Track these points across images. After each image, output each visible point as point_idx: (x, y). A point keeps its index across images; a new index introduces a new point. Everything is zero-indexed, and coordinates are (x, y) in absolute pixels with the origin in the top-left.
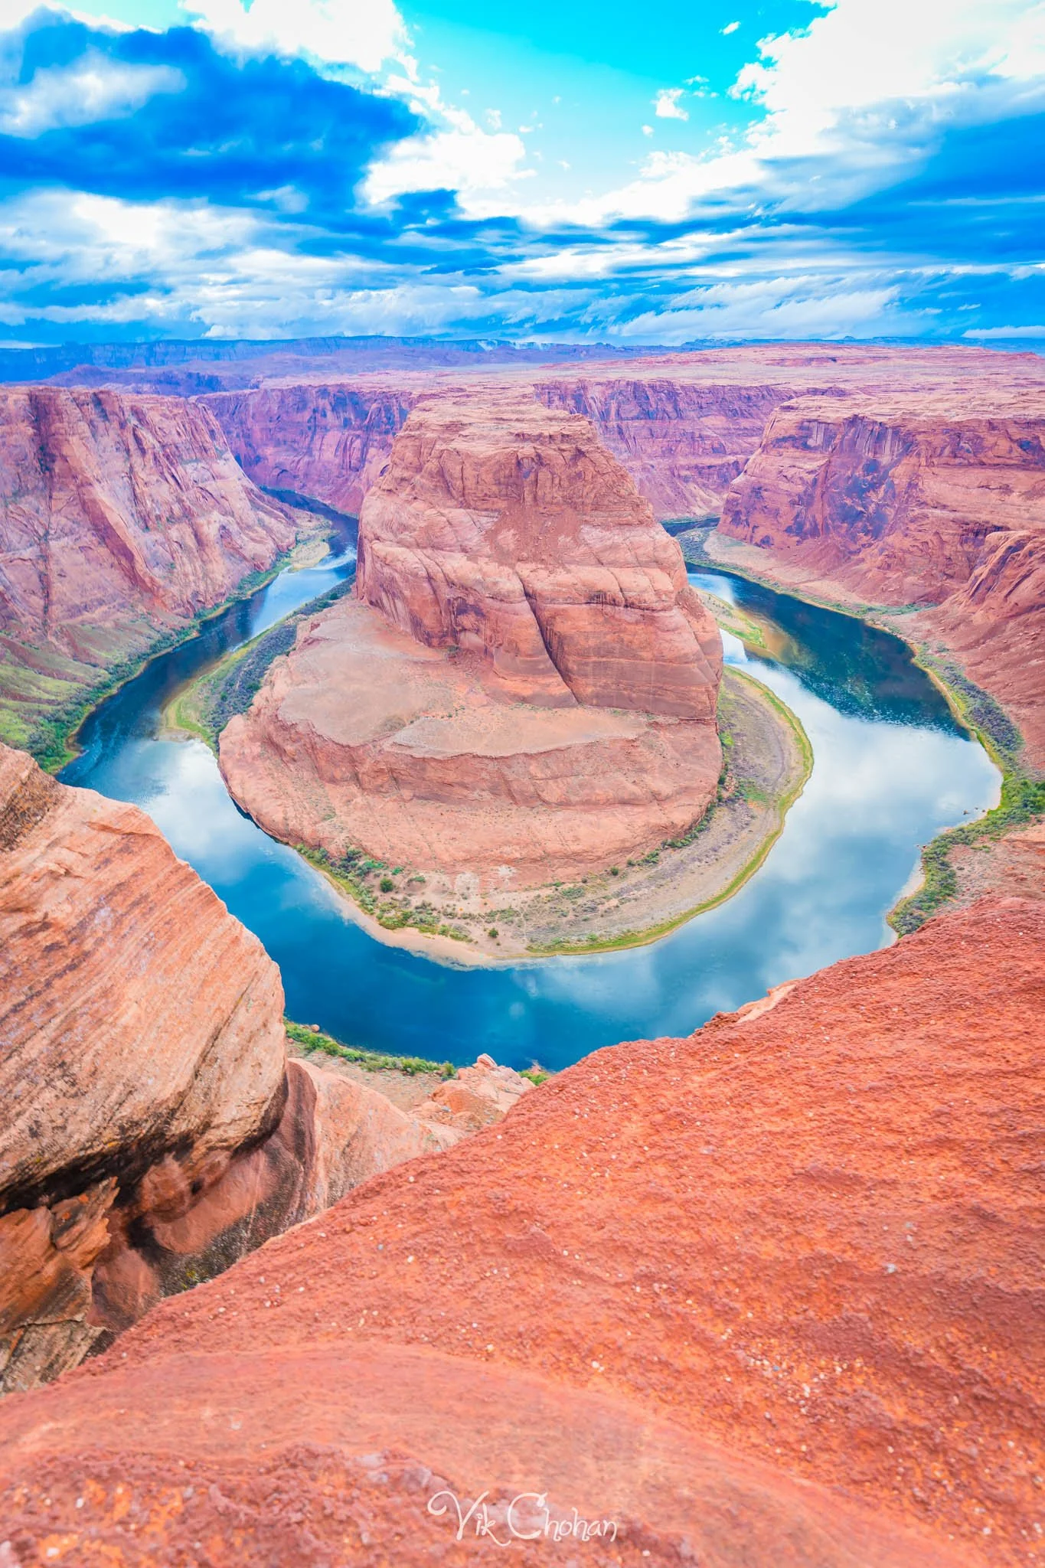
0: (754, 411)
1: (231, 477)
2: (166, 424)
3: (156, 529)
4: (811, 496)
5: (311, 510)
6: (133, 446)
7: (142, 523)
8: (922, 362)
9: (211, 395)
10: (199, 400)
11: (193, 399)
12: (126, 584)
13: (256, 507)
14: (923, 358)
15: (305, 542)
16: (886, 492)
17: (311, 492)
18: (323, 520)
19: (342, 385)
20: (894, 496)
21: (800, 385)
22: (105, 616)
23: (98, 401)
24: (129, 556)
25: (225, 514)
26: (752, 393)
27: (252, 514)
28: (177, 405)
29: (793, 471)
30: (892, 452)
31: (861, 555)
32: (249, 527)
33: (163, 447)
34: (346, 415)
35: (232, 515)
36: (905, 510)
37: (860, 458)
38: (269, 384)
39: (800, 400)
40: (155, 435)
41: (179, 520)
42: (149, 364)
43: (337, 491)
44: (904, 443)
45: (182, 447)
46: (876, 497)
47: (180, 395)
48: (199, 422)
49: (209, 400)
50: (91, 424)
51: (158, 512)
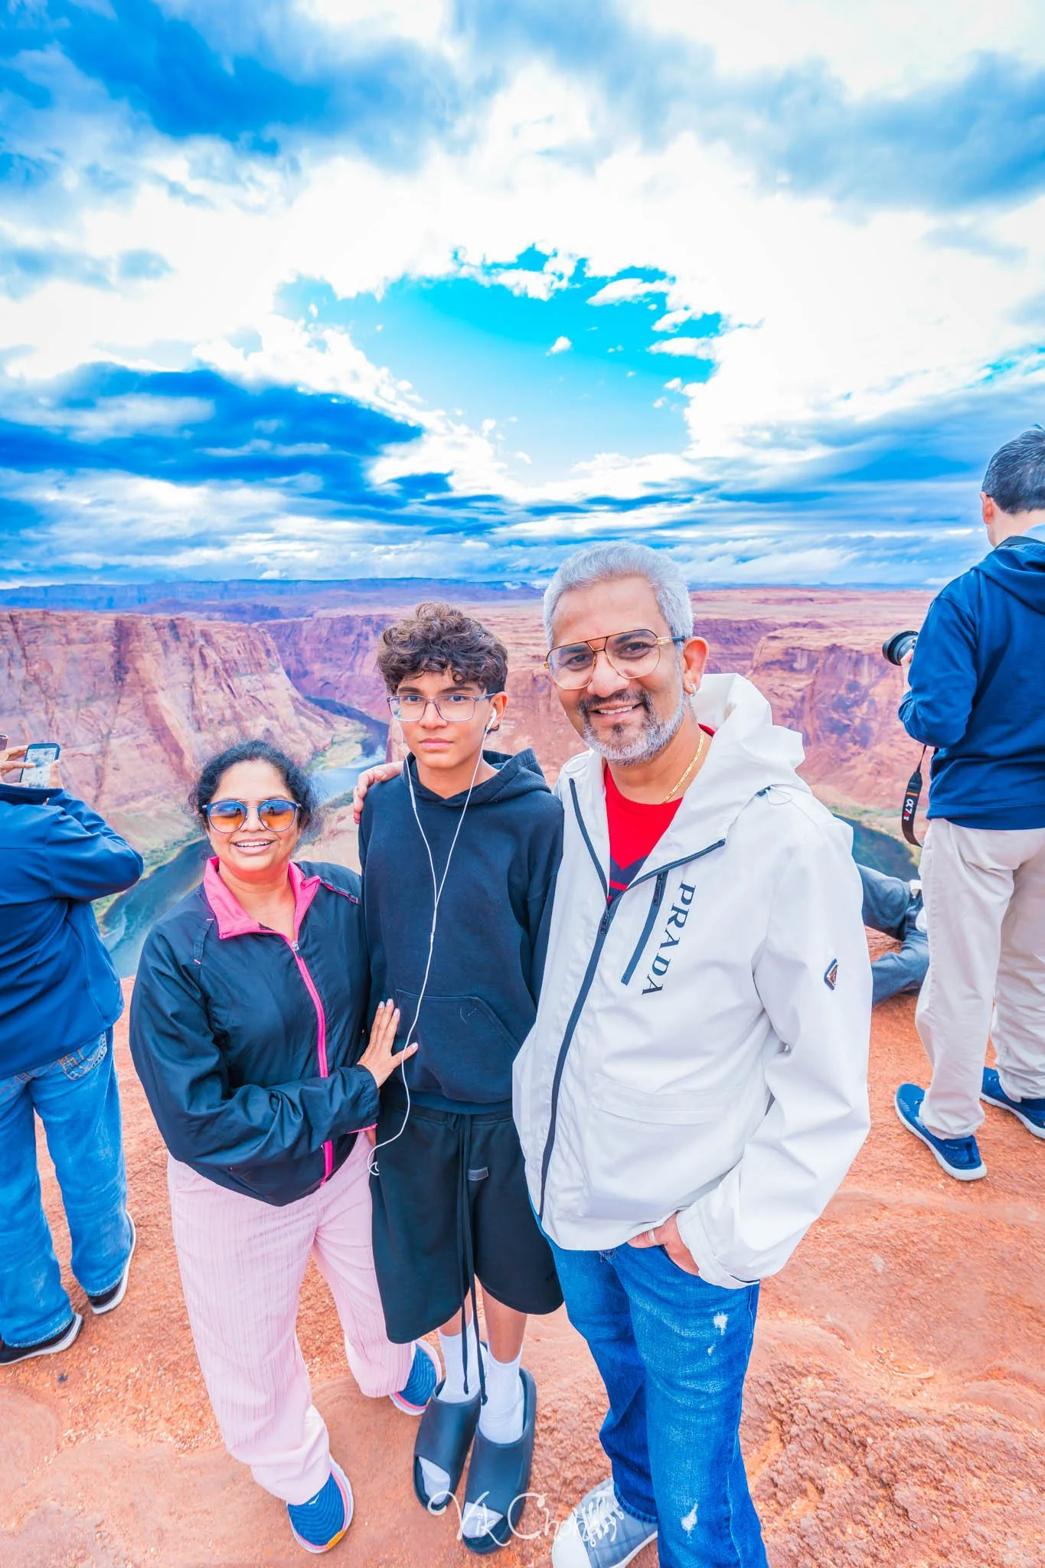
0: (744, 639)
1: (279, 687)
3: (207, 730)
4: (801, 711)
5: (349, 716)
6: (197, 660)
7: (195, 725)
8: (889, 603)
9: (272, 622)
10: (260, 626)
11: (255, 625)
12: (172, 777)
13: (298, 712)
14: (889, 599)
15: (339, 743)
16: (869, 708)
17: (350, 701)
18: (358, 725)
19: (384, 615)
20: (876, 711)
21: (785, 619)
22: (148, 807)
23: (173, 626)
24: (179, 752)
25: (271, 718)
26: (741, 625)
27: (295, 719)
28: (240, 630)
29: (782, 689)
30: (870, 675)
31: (852, 762)
32: (290, 730)
33: (224, 662)
35: (277, 719)
36: (888, 723)
37: (841, 680)
38: (322, 614)
39: (784, 631)
40: (218, 652)
41: (229, 723)
42: (222, 597)
43: (373, 701)
44: (880, 667)
45: (240, 663)
46: (861, 712)
47: (245, 622)
48: (258, 643)
49: (269, 626)
50: (165, 643)
51: (211, 716)
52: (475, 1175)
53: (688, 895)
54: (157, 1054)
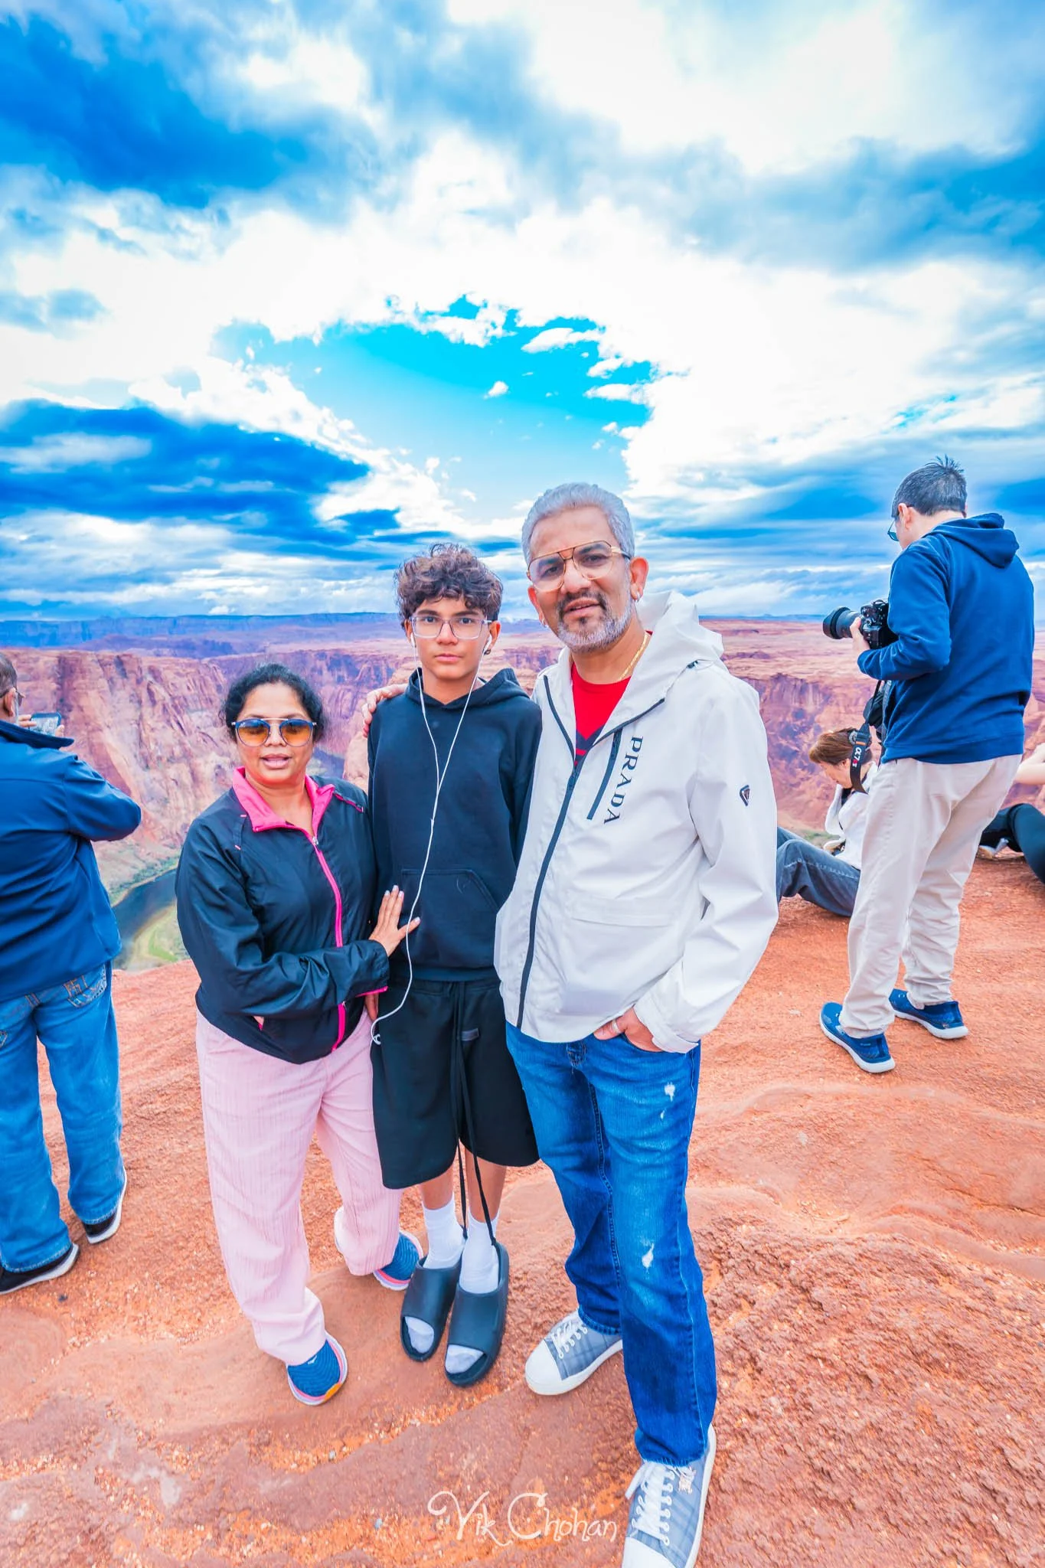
2: (178, 681)
3: (155, 768)
6: (145, 696)
7: (143, 763)
9: (223, 657)
10: (211, 662)
11: (206, 660)
19: (337, 650)
21: (731, 650)
23: (120, 662)
28: (190, 665)
31: (802, 788)
33: (173, 698)
34: (341, 673)
37: (788, 708)
38: (274, 648)
40: (166, 689)
41: (178, 760)
42: (171, 633)
45: (190, 699)
47: (194, 657)
48: (208, 678)
49: (220, 661)
50: (111, 680)
51: (159, 754)
52: (467, 1036)
53: (637, 745)
54: (208, 922)
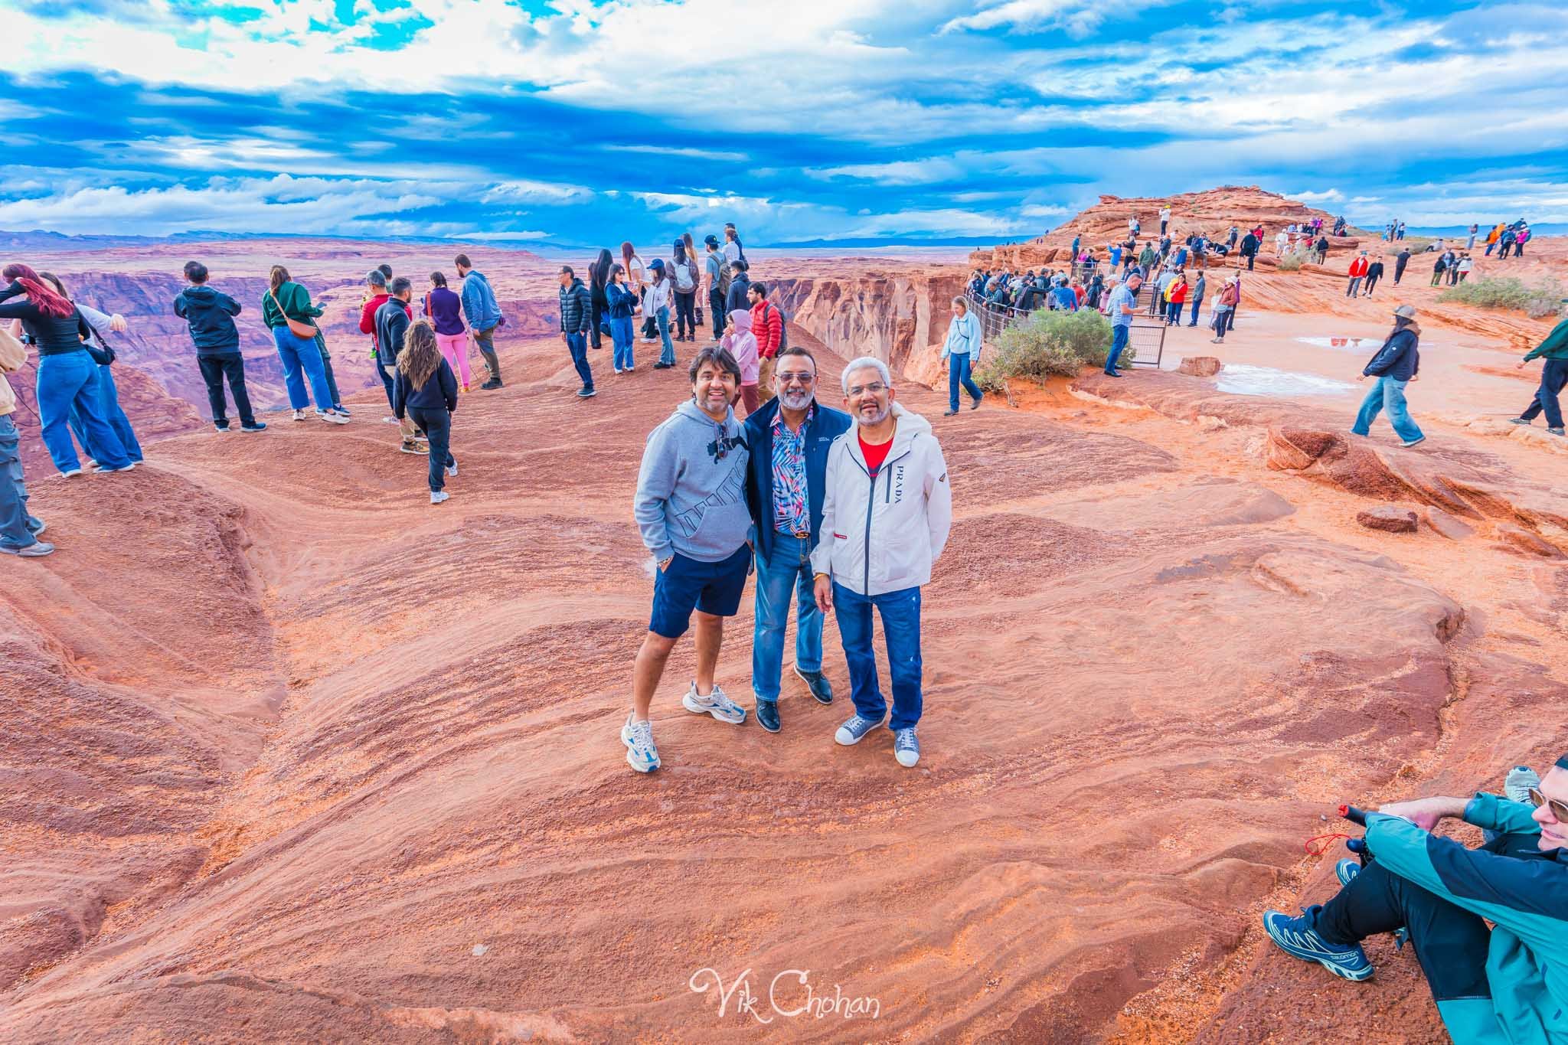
21: (333, 276)
39: (338, 290)
